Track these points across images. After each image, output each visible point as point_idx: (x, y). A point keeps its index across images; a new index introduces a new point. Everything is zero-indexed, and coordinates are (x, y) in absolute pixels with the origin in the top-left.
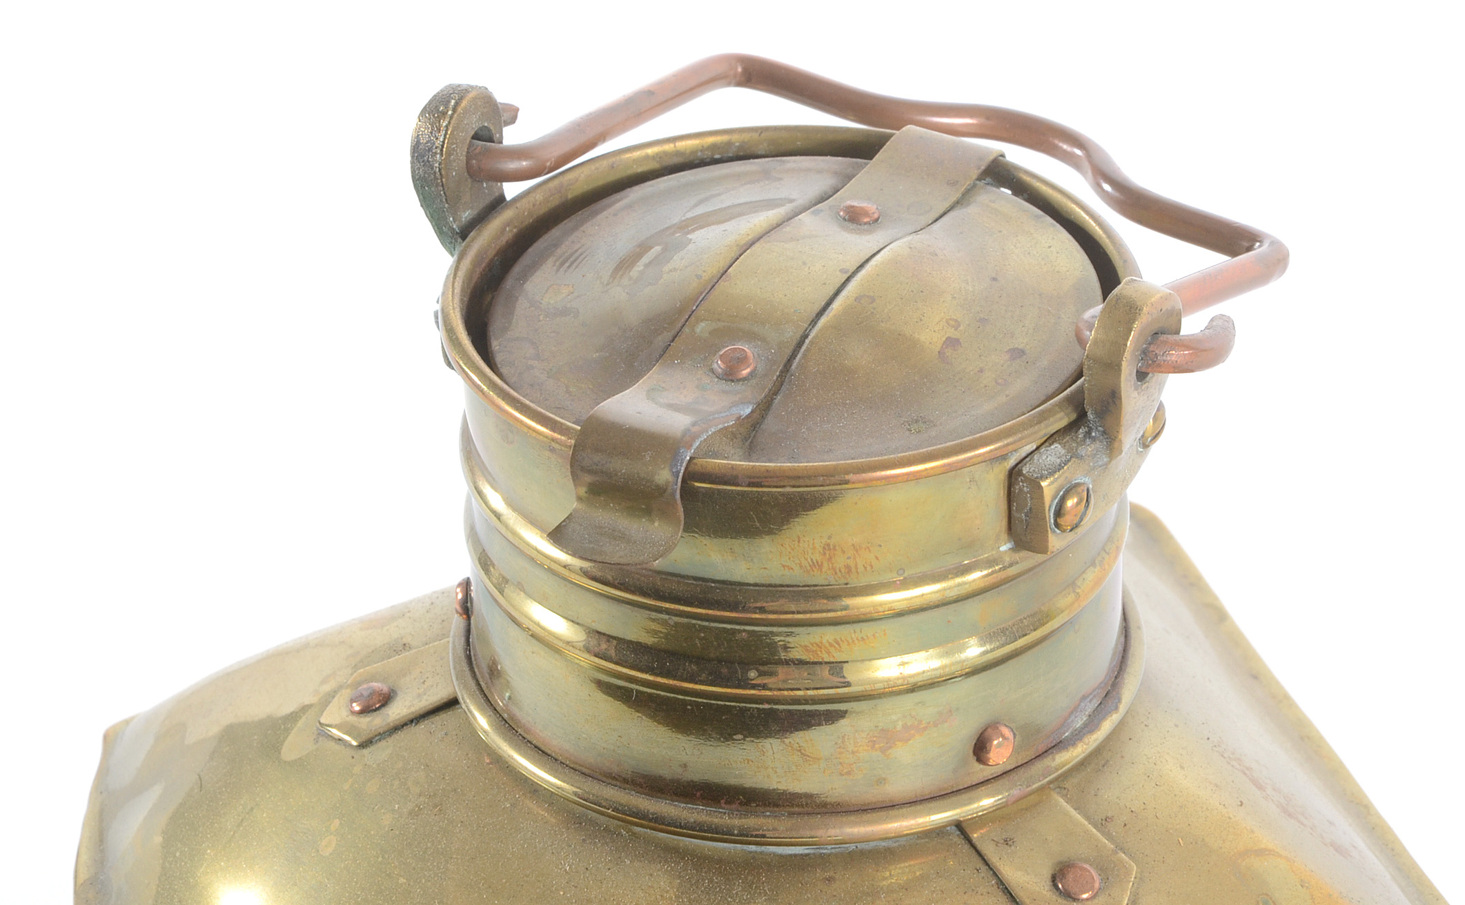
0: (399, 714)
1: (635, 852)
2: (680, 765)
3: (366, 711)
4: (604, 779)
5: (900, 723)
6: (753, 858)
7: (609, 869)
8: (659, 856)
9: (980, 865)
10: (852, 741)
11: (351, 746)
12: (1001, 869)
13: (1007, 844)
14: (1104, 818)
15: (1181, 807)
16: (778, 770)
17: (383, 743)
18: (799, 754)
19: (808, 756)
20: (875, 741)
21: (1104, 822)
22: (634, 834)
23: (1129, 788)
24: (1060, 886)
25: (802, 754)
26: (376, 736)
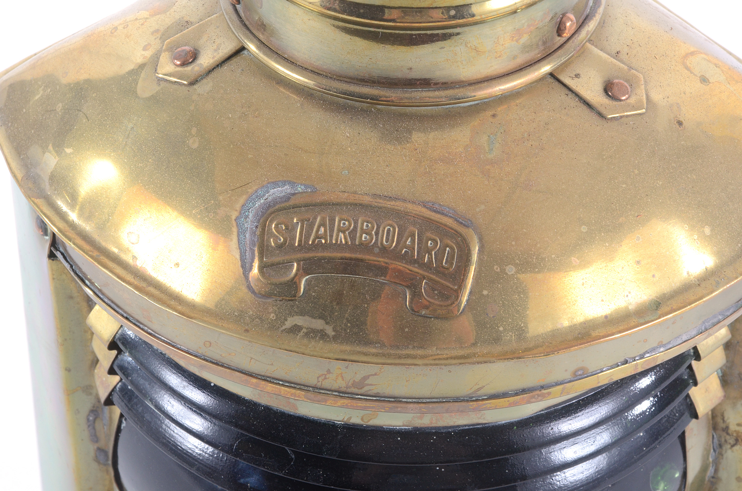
0: (209, 63)
1: (383, 119)
2: (408, 69)
3: (184, 64)
4: (360, 83)
5: (526, 24)
6: (449, 111)
7: (372, 132)
8: (397, 119)
9: (567, 92)
10: (502, 39)
11: (184, 84)
12: (580, 92)
13: (577, 77)
14: (616, 53)
15: (649, 38)
16: (463, 62)
17: (205, 81)
18: (475, 51)
19: (480, 52)
20: (513, 37)
21: (617, 54)
22: (379, 110)
23: (621, 33)
24: (610, 94)
25: (476, 51)
26: (199, 77)
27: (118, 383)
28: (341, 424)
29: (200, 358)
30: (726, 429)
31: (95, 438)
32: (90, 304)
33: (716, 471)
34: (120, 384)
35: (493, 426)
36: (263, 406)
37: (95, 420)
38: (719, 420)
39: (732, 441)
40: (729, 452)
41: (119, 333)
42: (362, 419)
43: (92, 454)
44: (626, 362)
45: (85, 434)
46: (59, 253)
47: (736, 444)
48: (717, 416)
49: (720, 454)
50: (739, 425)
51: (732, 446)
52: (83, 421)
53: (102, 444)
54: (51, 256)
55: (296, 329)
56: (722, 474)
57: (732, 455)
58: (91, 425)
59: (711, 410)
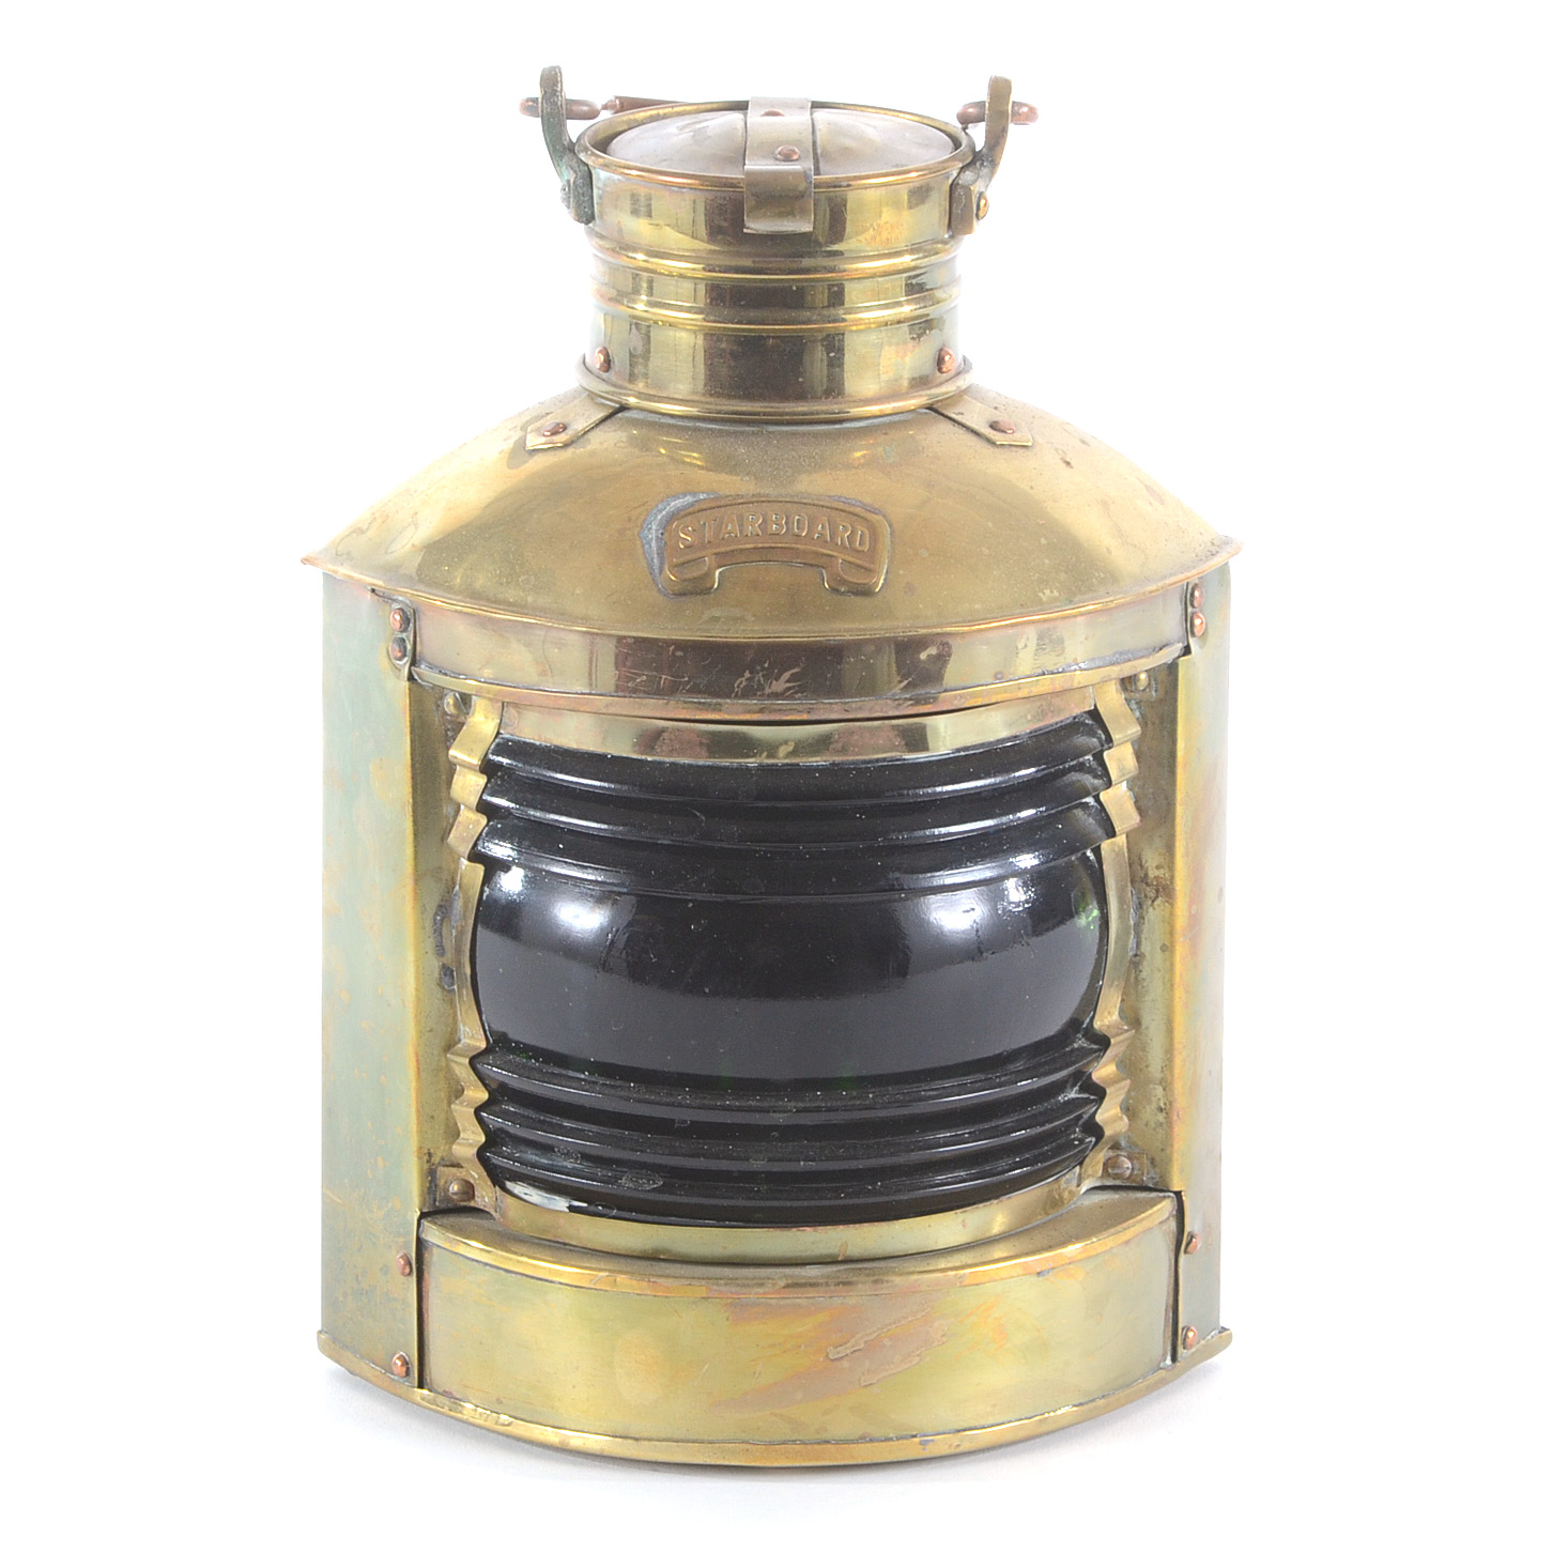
3: (555, 434)
10: (888, 352)
11: (559, 448)
20: (898, 351)
24: (996, 428)
26: (575, 438)
27: (484, 829)
28: (754, 765)
30: (1145, 879)
31: (440, 950)
33: (1138, 944)
34: (487, 829)
37: (442, 920)
38: (1137, 866)
39: (1153, 895)
40: (1151, 910)
41: (490, 749)
43: (436, 974)
44: (1044, 674)
45: (430, 943)
46: (423, 666)
47: (1157, 897)
48: (1134, 863)
49: (1141, 918)
50: (1158, 868)
51: (1153, 902)
52: (428, 923)
53: (449, 958)
54: (411, 678)
55: (716, 619)
56: (1146, 948)
57: (1154, 914)
58: (438, 931)
59: (1127, 837)
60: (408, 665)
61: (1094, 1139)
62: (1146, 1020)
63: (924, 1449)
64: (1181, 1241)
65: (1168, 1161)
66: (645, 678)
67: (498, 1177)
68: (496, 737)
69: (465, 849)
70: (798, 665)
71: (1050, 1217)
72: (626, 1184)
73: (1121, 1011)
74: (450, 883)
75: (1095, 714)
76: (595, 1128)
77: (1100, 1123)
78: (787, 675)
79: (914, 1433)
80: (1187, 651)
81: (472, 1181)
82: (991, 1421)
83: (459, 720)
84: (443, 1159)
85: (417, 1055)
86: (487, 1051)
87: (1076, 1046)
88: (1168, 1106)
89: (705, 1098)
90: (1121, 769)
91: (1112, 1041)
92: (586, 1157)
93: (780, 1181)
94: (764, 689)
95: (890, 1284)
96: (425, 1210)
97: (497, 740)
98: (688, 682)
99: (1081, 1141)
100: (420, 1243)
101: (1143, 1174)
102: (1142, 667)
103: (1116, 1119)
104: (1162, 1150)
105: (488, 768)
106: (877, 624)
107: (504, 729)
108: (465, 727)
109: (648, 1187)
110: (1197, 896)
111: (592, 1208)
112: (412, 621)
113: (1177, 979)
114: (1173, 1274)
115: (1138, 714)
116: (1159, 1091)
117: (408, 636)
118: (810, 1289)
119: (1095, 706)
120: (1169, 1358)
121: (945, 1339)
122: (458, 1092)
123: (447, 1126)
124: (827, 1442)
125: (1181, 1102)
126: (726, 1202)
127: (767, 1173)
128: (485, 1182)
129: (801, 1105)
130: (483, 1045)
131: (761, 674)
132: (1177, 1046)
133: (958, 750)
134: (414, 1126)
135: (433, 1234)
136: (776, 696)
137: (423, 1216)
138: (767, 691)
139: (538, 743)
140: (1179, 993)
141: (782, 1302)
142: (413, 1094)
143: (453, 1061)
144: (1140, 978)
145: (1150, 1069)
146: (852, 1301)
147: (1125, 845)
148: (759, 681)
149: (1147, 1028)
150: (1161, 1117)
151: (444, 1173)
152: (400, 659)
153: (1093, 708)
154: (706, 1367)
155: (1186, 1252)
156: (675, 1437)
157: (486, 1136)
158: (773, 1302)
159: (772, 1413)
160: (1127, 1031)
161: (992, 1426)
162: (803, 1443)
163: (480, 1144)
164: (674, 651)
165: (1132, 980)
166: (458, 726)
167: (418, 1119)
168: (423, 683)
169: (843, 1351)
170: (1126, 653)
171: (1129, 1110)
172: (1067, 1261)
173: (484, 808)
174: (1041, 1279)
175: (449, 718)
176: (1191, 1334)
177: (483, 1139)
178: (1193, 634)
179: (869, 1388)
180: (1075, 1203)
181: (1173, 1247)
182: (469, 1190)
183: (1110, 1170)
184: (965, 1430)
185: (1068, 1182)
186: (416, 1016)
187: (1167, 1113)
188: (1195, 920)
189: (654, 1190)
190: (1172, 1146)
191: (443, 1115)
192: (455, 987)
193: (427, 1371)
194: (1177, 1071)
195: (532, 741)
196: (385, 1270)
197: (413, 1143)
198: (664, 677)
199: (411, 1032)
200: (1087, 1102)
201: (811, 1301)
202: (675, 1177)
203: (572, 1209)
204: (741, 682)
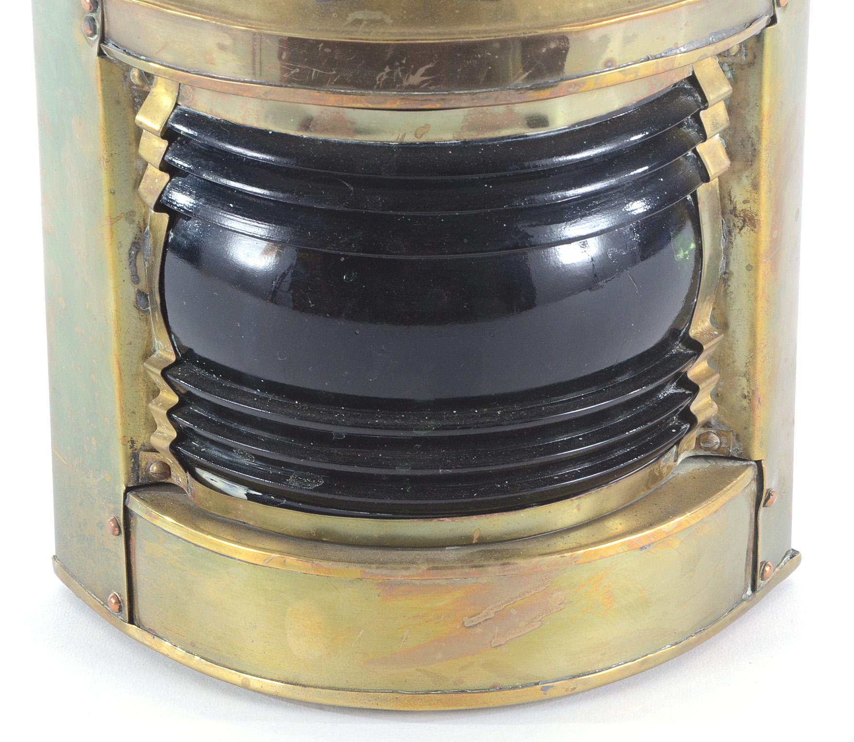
27: (167, 184)
28: (396, 144)
29: (265, 85)
30: (734, 211)
31: (135, 278)
32: (135, 110)
33: (727, 264)
34: (169, 184)
35: (533, 139)
36: (321, 140)
37: (136, 254)
38: (727, 201)
39: (740, 224)
40: (738, 236)
41: (171, 118)
42: (416, 135)
43: (133, 298)
44: (648, 59)
45: (127, 274)
46: (110, 45)
47: (743, 226)
48: (724, 197)
49: (729, 243)
50: (745, 202)
51: (741, 230)
52: (125, 257)
53: (143, 285)
54: (101, 53)
55: (357, 22)
56: (733, 267)
57: (741, 240)
58: (132, 261)
59: (720, 181)
60: (97, 42)
61: (688, 426)
62: (733, 324)
63: (545, 694)
64: (761, 497)
65: (750, 438)
66: (298, 70)
67: (188, 466)
68: (174, 108)
69: (152, 200)
70: (432, 61)
71: (651, 491)
72: (293, 484)
73: (713, 318)
74: (142, 224)
75: (693, 80)
76: (266, 435)
77: (694, 413)
78: (422, 70)
79: (538, 681)
80: (773, 20)
81: (169, 464)
82: (601, 666)
83: (144, 89)
84: (144, 445)
85: (118, 363)
86: (177, 363)
87: (674, 351)
88: (751, 394)
89: (357, 416)
90: (715, 125)
91: (705, 347)
92: (259, 458)
93: (421, 485)
94: (402, 82)
95: (515, 566)
96: (130, 485)
97: (175, 111)
98: (335, 76)
99: (678, 428)
100: (127, 511)
101: (729, 447)
102: (733, 43)
103: (708, 406)
104: (746, 428)
105: (168, 134)
106: (502, 26)
107: (182, 101)
108: (149, 96)
109: (311, 486)
110: (777, 222)
111: (266, 497)
112: (100, 4)
113: (760, 292)
114: (753, 524)
115: (729, 75)
116: (743, 382)
117: (97, 16)
118: (448, 571)
119: (693, 72)
120: (749, 589)
121: (562, 606)
122: (155, 393)
123: (147, 420)
124: (463, 691)
125: (762, 389)
126: (376, 501)
127: (410, 477)
128: (179, 468)
129: (440, 423)
130: (173, 358)
131: (399, 70)
132: (759, 345)
133: (574, 126)
134: (118, 419)
135: (137, 505)
136: (413, 88)
137: (128, 490)
138: (405, 84)
139: (210, 116)
140: (761, 304)
141: (425, 583)
142: (117, 394)
143: (149, 370)
144: (728, 291)
145: (736, 364)
146: (483, 580)
147: (717, 184)
148: (398, 75)
149: (733, 332)
150: (745, 403)
151: (144, 456)
152: (92, 36)
153: (691, 74)
154: (362, 632)
155: (764, 506)
156: (337, 686)
157: (177, 433)
158: (417, 582)
159: (417, 670)
160: (717, 336)
161: (603, 670)
162: (443, 692)
163: (173, 439)
164: (323, 47)
165: (722, 293)
166: (144, 95)
167: (122, 414)
168: (111, 58)
169: (476, 620)
170: (719, 33)
171: (718, 397)
172: (665, 535)
173: (166, 167)
174: (644, 551)
175: (135, 87)
176: (767, 569)
177: (174, 435)
178: (779, 5)
179: (499, 648)
180: (672, 473)
181: (753, 504)
182: (166, 470)
183: (702, 445)
184: (579, 676)
185: (667, 460)
186: (117, 332)
187: (750, 400)
188: (776, 243)
189: (316, 489)
190: (754, 425)
191: (143, 411)
192: (149, 308)
193: (136, 611)
194: (759, 366)
195: (205, 114)
196: (101, 525)
197: (118, 433)
198: (314, 70)
199: (113, 344)
200: (683, 397)
201: (448, 581)
202: (334, 480)
203: (250, 497)
204: (382, 76)
